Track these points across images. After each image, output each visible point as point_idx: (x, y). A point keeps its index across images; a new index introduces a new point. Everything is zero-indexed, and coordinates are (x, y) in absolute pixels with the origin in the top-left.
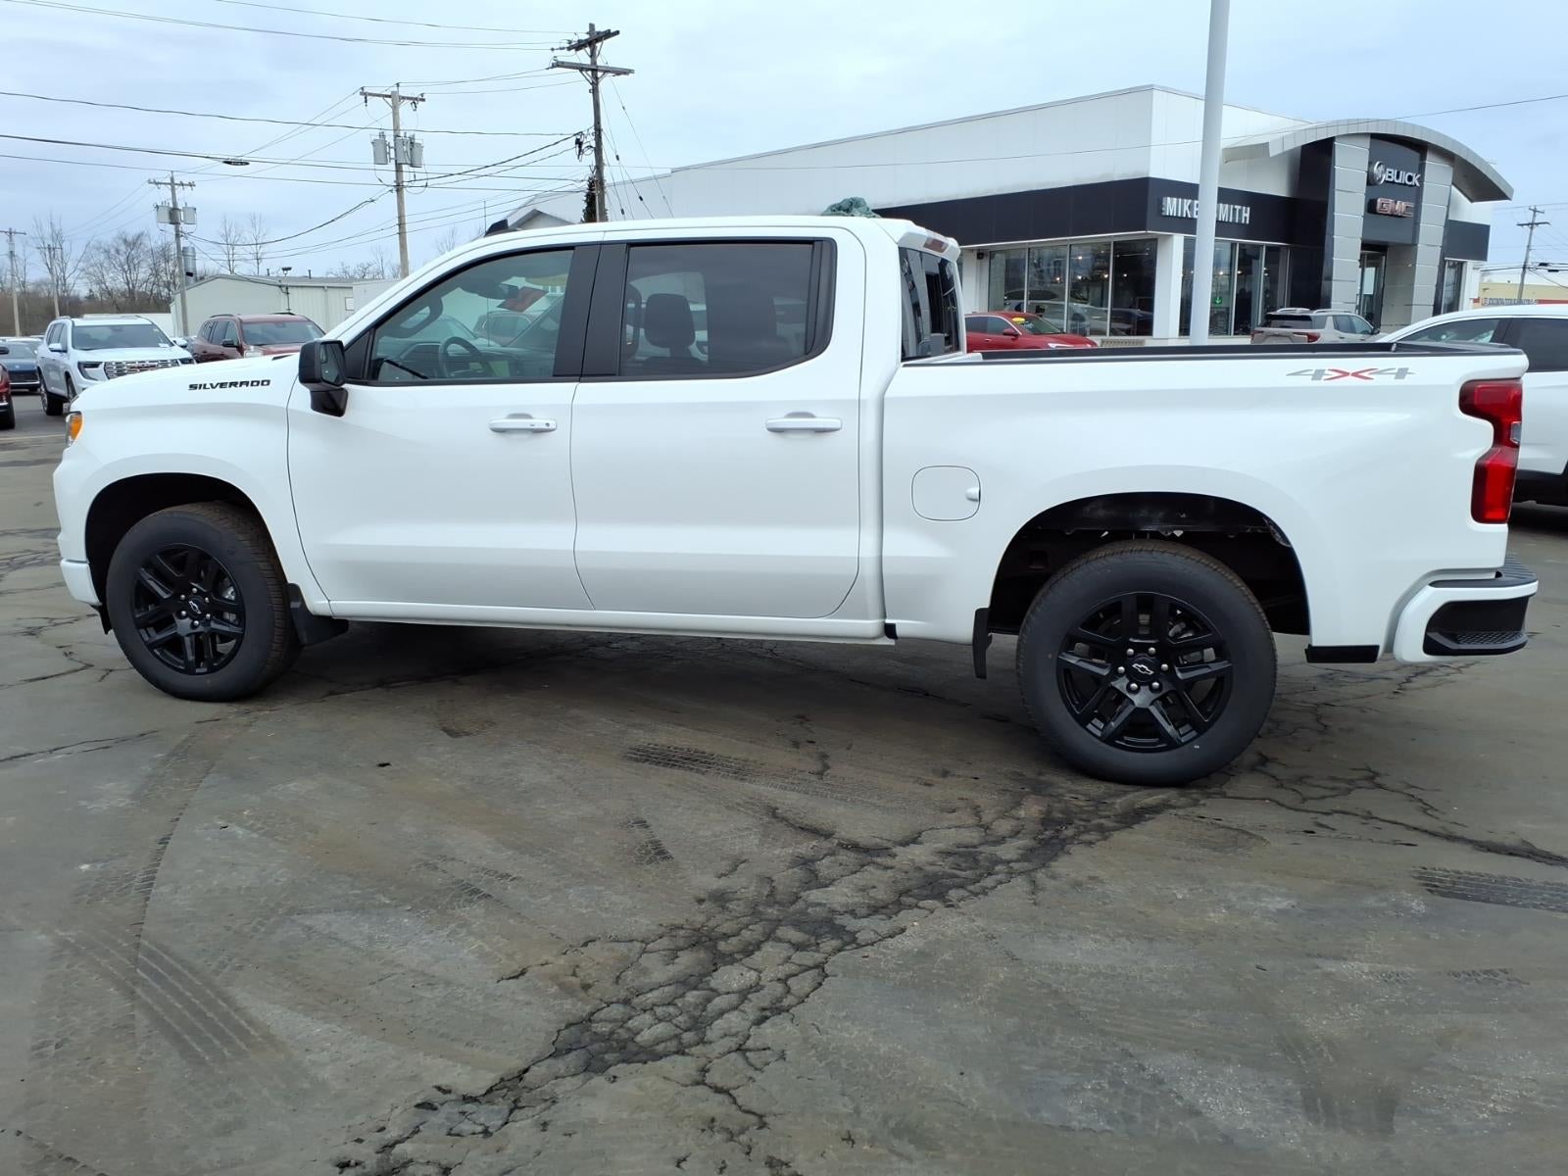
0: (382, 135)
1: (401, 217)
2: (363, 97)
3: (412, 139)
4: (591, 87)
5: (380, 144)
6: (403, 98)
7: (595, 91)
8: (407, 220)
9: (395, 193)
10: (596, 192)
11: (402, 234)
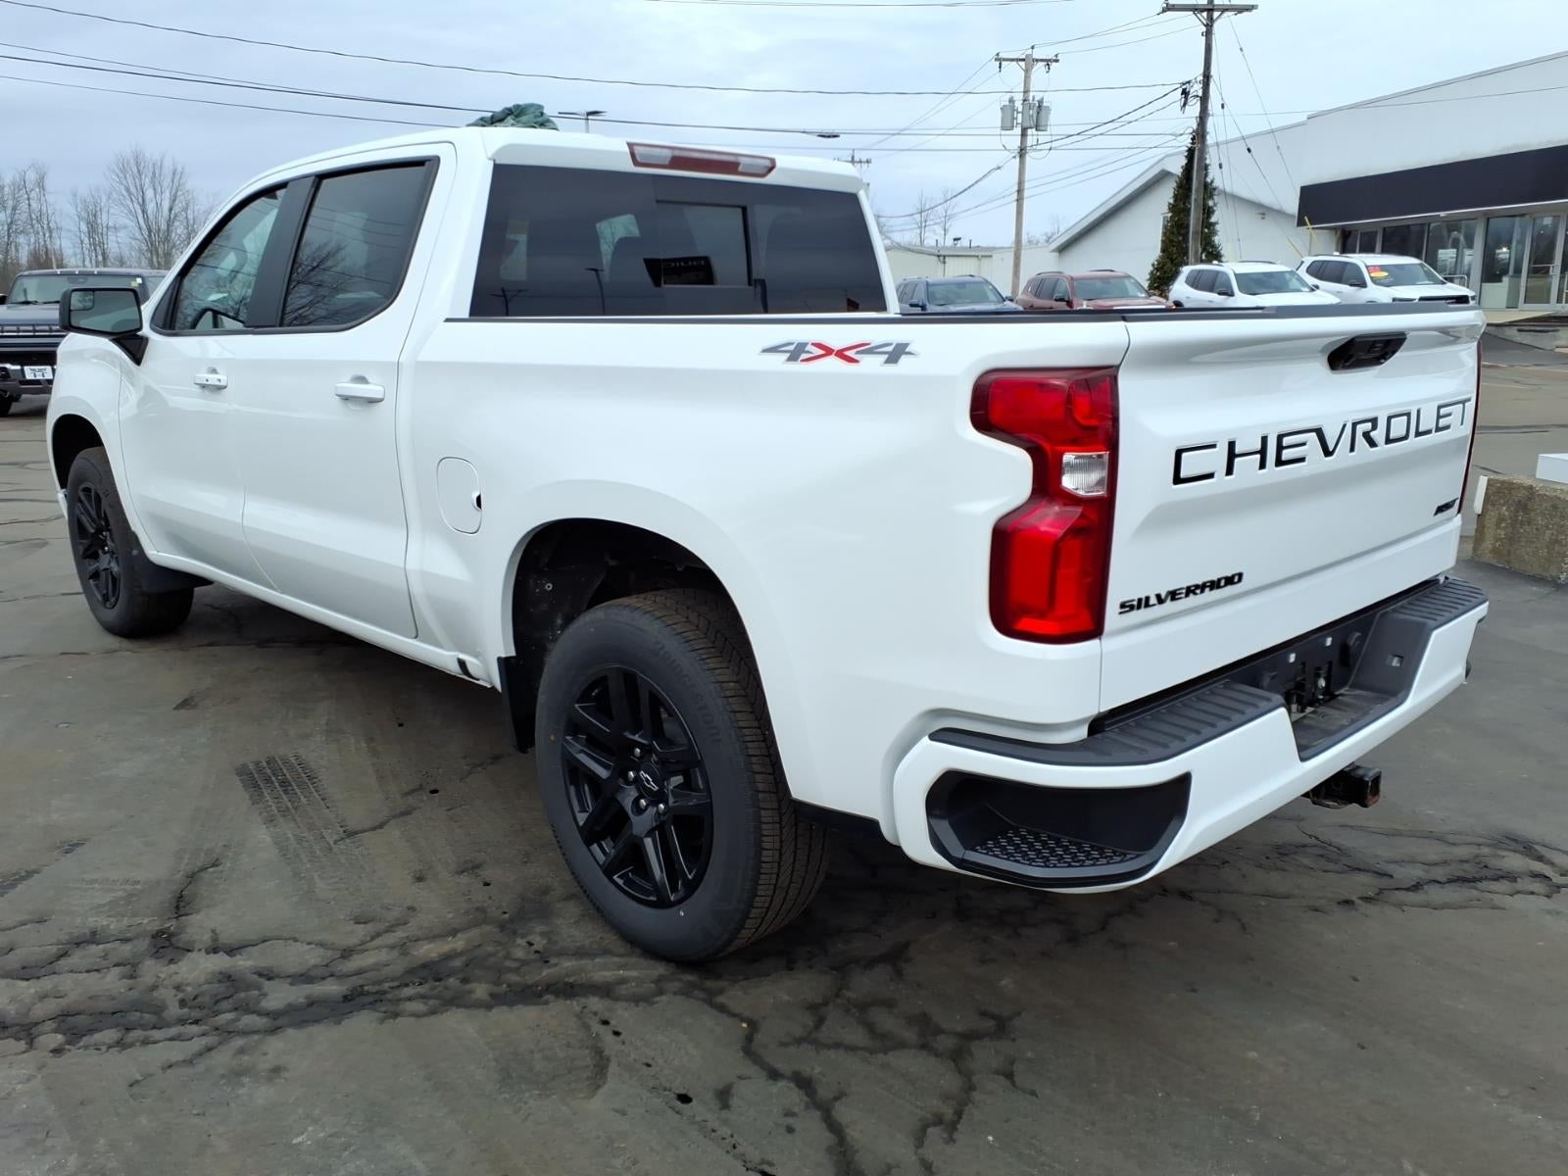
0: (1011, 101)
1: (1021, 183)
2: (998, 63)
3: (1041, 102)
4: (1204, 29)
5: (1009, 111)
6: (1037, 60)
7: (1208, 34)
8: (1027, 185)
9: (1018, 159)
10: (1197, 147)
11: (1020, 200)
